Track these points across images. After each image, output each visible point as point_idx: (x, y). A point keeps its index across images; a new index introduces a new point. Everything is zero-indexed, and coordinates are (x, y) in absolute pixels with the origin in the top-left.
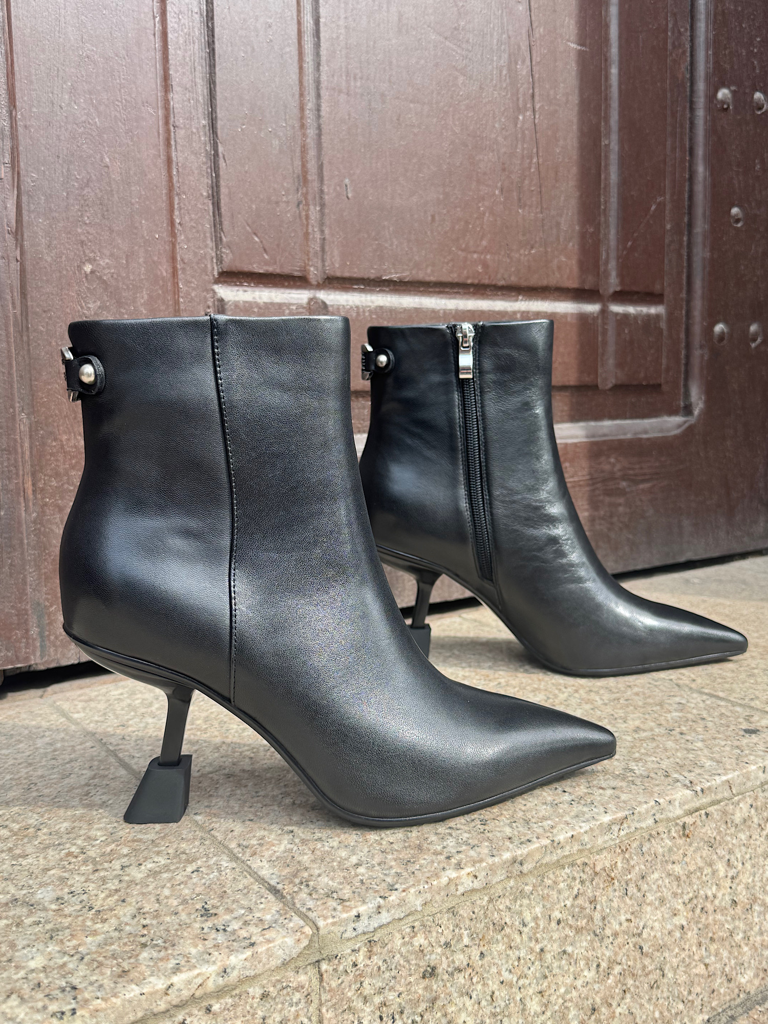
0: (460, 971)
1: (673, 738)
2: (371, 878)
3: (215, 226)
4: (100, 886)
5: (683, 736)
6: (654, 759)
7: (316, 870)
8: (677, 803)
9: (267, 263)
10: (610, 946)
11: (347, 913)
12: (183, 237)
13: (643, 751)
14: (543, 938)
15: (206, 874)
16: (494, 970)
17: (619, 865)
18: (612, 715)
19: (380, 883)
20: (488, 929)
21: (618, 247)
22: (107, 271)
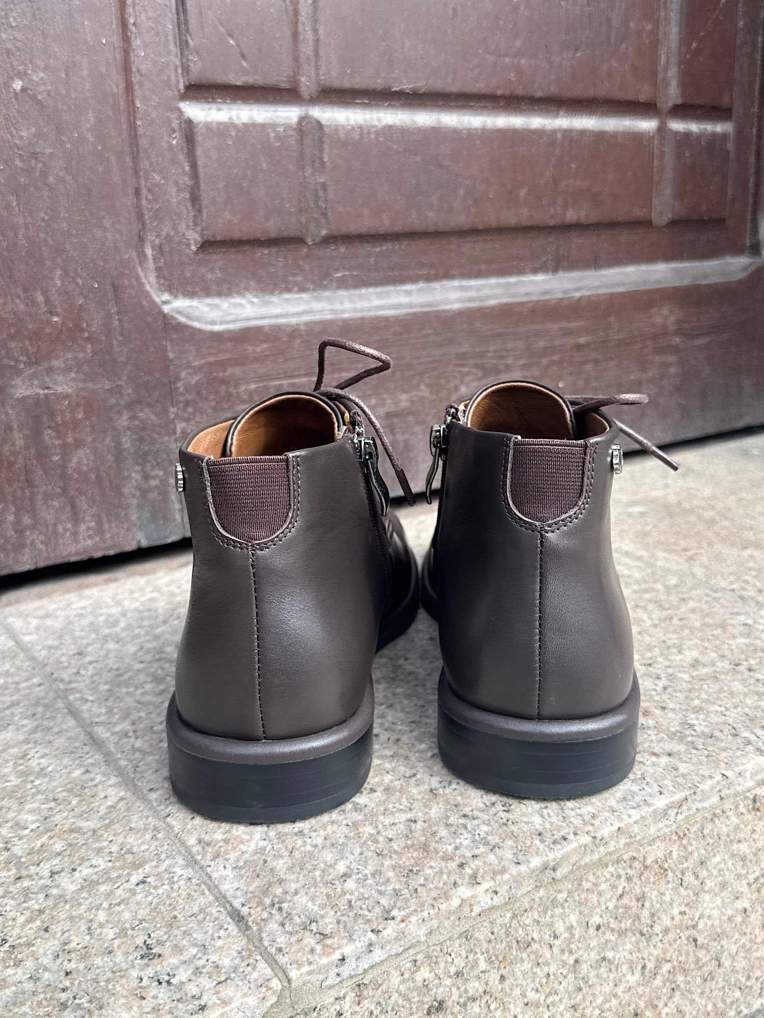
0: (474, 999)
1: (739, 677)
2: (362, 898)
3: (179, 27)
4: (20, 904)
5: (752, 673)
6: (718, 708)
7: (292, 884)
8: (748, 775)
9: (245, 72)
10: (659, 944)
11: (328, 956)
12: (138, 43)
13: (703, 696)
14: (578, 948)
15: (154, 888)
16: (517, 992)
17: (675, 853)
18: (664, 642)
19: (373, 908)
20: (511, 948)
21: (680, 49)
22: (42, 88)
